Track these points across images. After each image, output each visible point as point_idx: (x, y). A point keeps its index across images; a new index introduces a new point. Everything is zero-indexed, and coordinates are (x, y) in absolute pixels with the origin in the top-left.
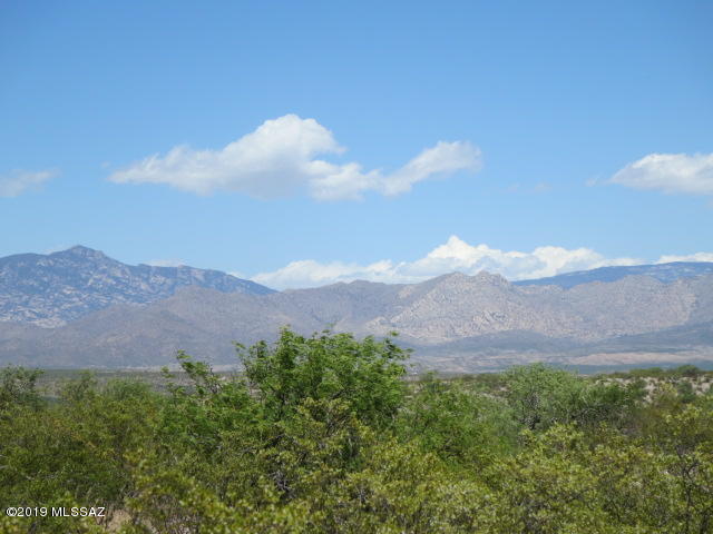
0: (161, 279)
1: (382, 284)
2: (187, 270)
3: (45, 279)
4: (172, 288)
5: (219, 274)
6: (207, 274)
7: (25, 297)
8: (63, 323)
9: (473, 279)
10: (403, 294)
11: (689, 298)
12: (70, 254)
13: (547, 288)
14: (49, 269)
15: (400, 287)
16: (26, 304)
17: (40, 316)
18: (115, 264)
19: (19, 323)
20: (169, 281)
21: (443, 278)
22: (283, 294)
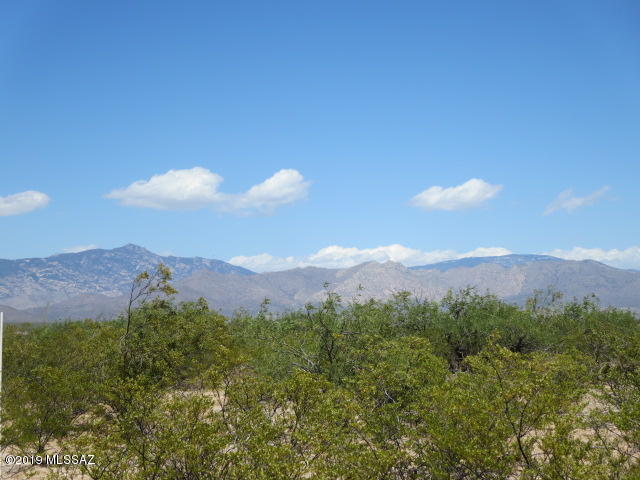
0: (183, 265)
1: (325, 269)
2: (200, 260)
3: (109, 266)
4: (189, 272)
5: (221, 262)
6: (212, 262)
7: (96, 277)
8: (120, 294)
9: (383, 266)
10: (338, 275)
11: (521, 278)
12: (124, 249)
13: (430, 271)
14: (111, 259)
15: (336, 271)
16: (97, 281)
17: (106, 289)
18: (153, 255)
19: (91, 294)
20: (188, 267)
21: (365, 264)
22: (261, 275)
